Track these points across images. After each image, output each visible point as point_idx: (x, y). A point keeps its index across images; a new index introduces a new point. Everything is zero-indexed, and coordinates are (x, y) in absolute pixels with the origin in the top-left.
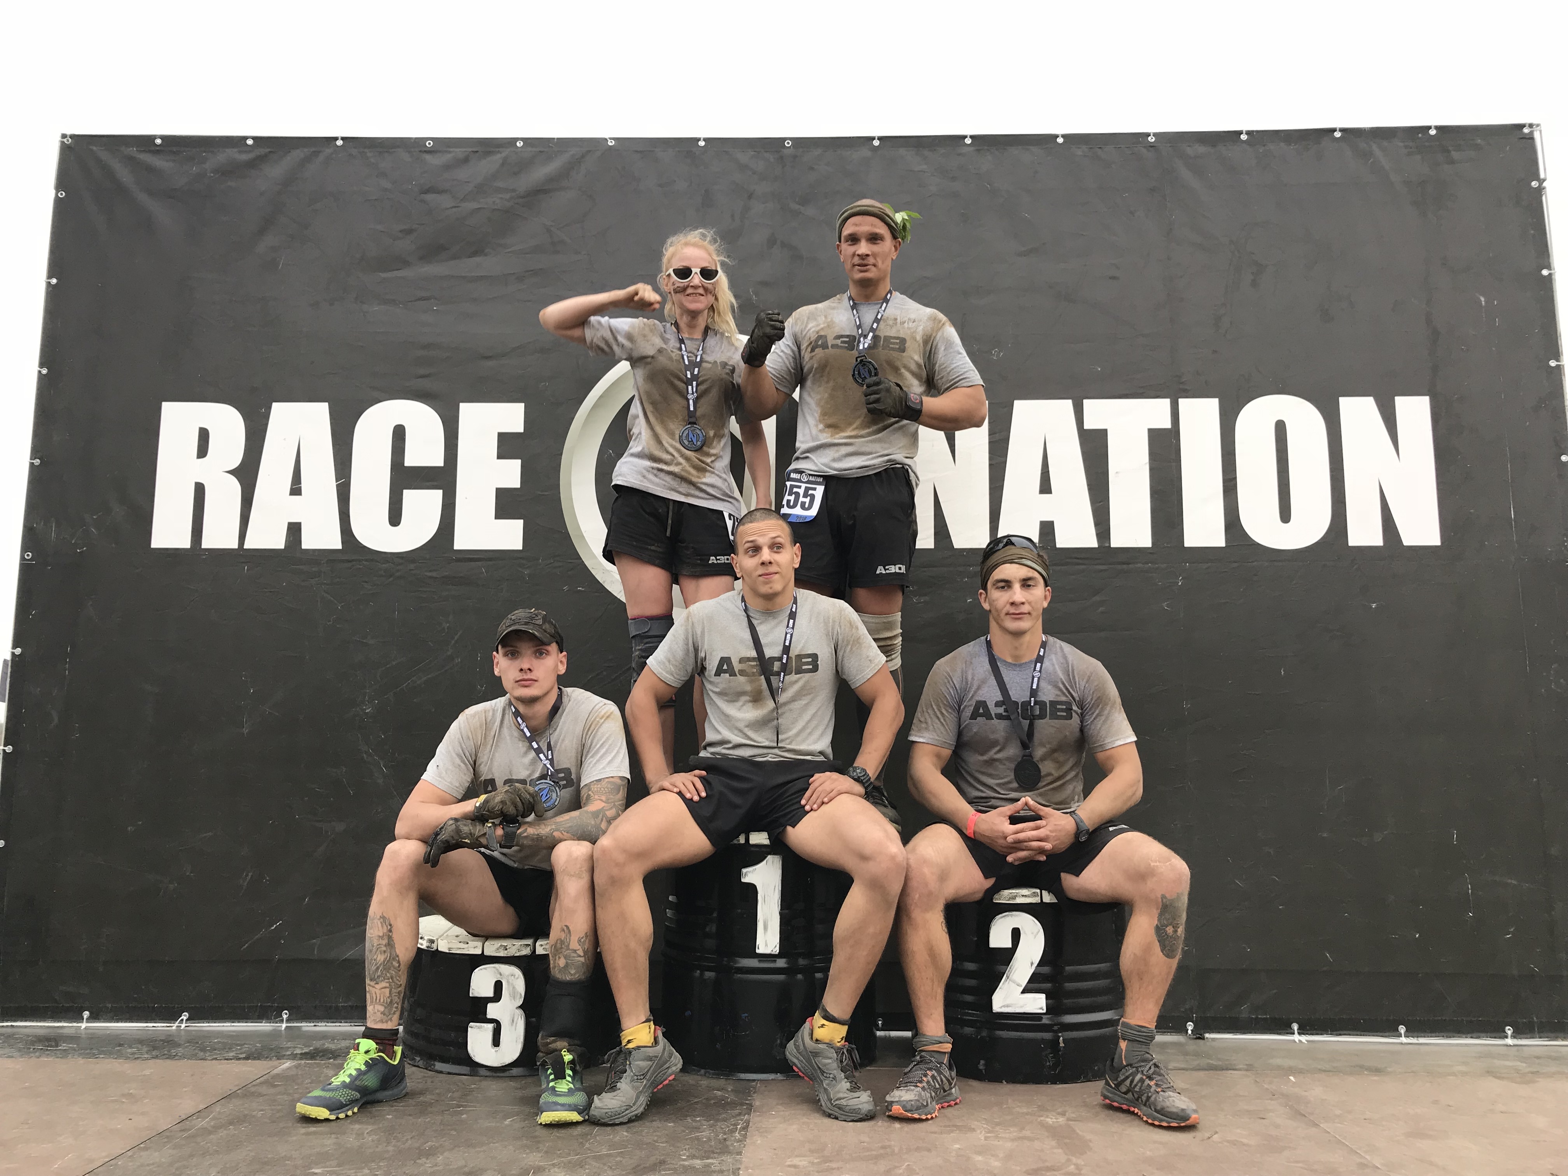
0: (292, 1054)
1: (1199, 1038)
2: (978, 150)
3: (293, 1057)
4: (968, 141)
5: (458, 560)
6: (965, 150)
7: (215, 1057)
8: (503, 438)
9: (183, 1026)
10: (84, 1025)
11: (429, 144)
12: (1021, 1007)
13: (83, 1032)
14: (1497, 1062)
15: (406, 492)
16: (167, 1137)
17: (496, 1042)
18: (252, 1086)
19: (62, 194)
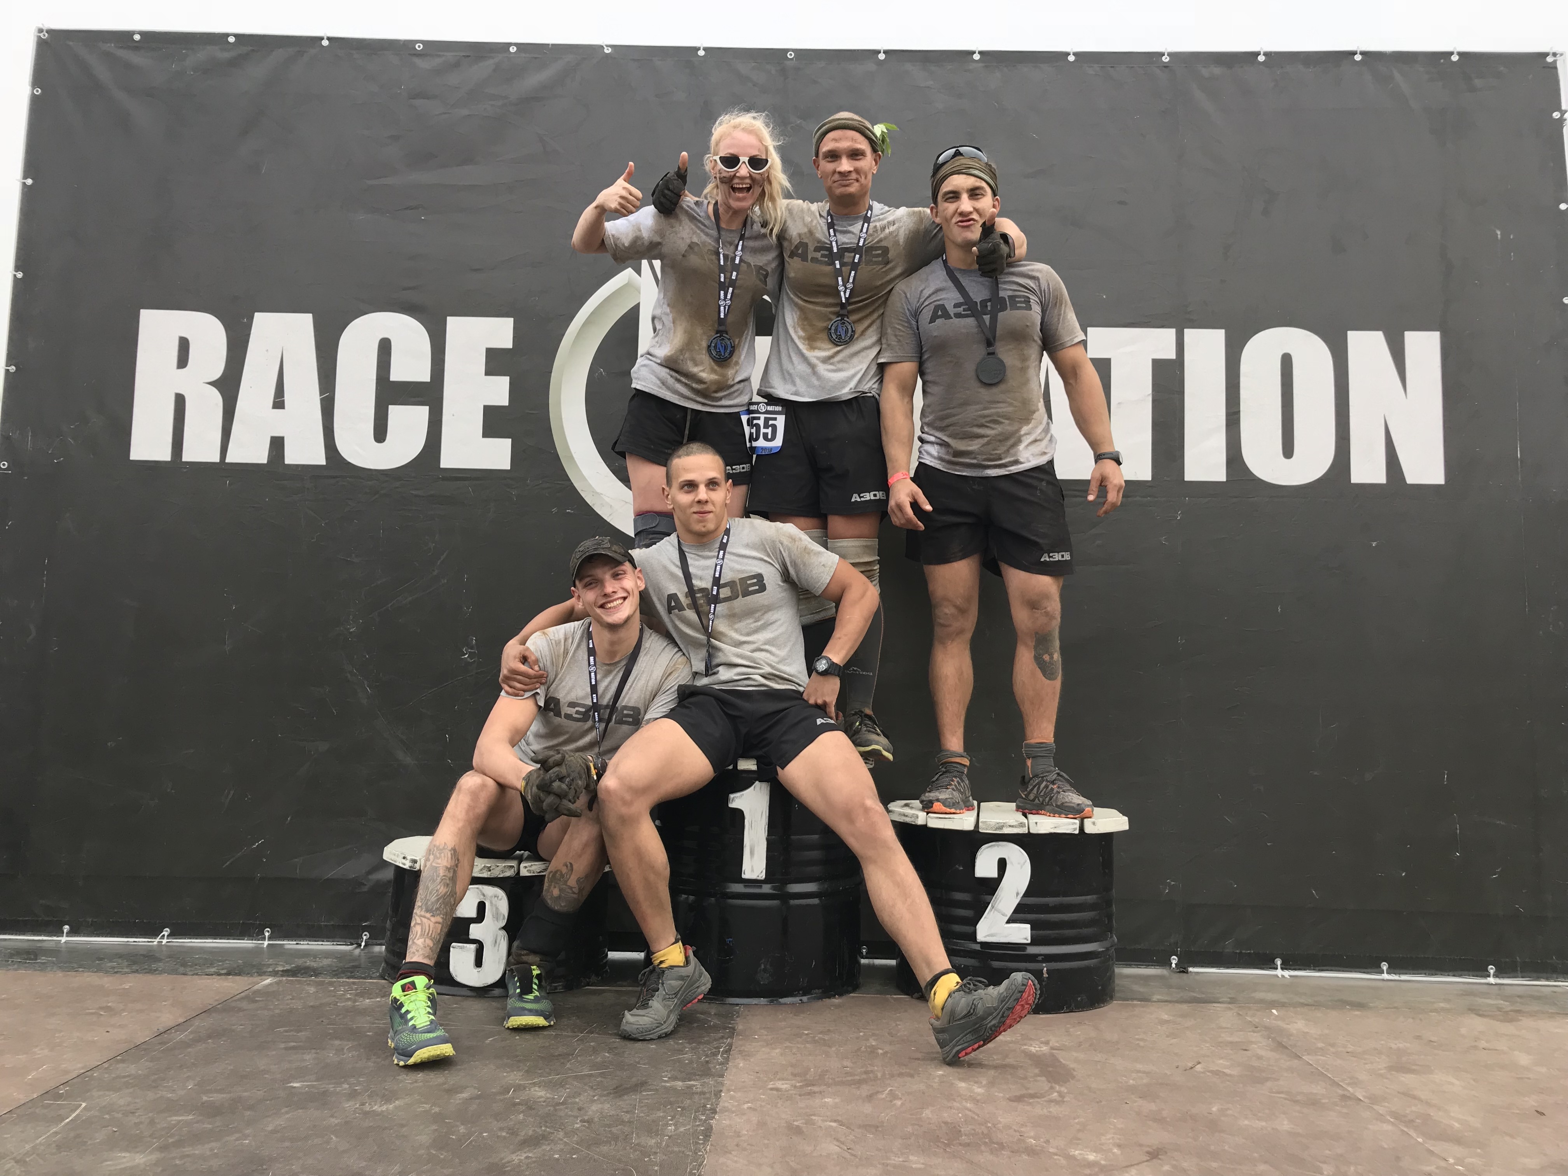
0: (274, 971)
1: (1183, 972)
2: (986, 67)
3: (275, 974)
4: (977, 57)
5: (444, 479)
6: (972, 66)
7: (196, 972)
8: (491, 354)
9: (164, 941)
10: (64, 939)
11: (419, 47)
12: (1006, 937)
13: (64, 946)
14: (1480, 1000)
15: (391, 408)
16: (145, 1050)
17: (479, 962)
18: (232, 1002)
19: (37, 91)
